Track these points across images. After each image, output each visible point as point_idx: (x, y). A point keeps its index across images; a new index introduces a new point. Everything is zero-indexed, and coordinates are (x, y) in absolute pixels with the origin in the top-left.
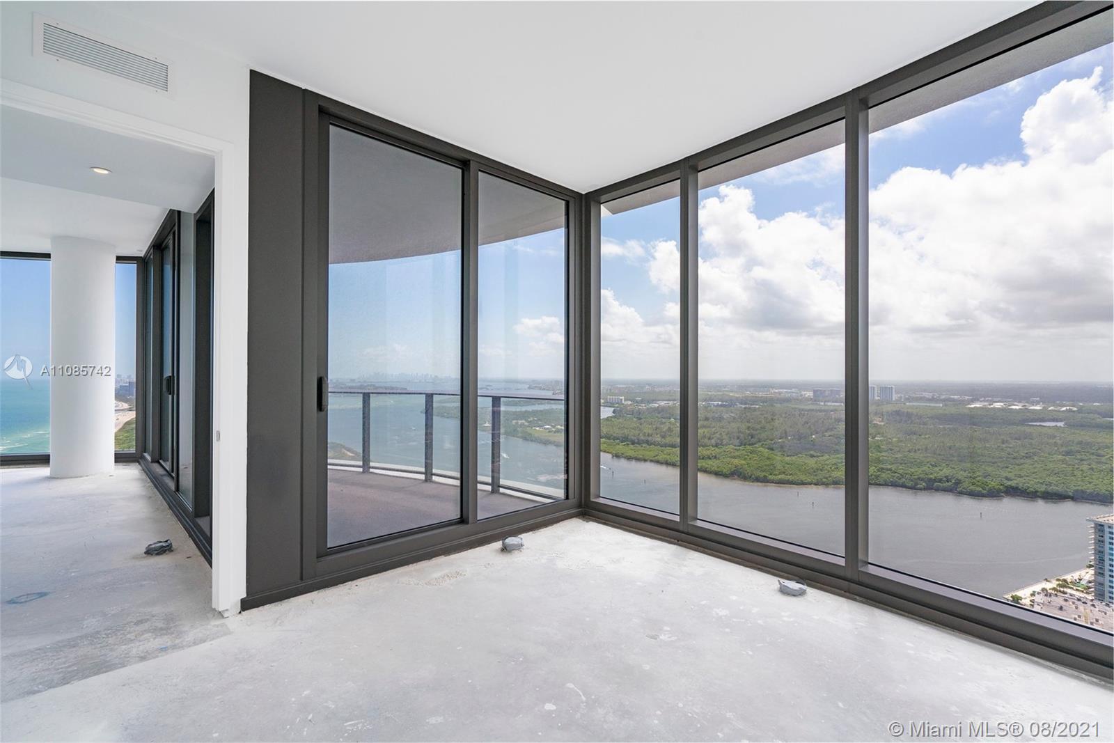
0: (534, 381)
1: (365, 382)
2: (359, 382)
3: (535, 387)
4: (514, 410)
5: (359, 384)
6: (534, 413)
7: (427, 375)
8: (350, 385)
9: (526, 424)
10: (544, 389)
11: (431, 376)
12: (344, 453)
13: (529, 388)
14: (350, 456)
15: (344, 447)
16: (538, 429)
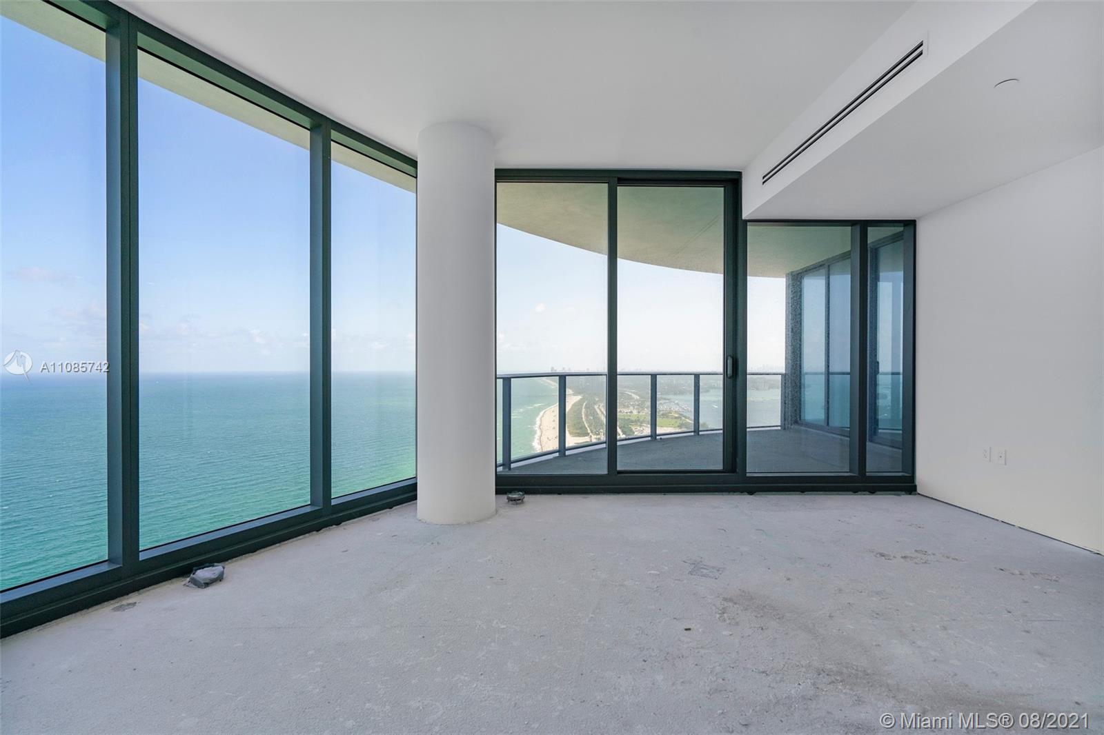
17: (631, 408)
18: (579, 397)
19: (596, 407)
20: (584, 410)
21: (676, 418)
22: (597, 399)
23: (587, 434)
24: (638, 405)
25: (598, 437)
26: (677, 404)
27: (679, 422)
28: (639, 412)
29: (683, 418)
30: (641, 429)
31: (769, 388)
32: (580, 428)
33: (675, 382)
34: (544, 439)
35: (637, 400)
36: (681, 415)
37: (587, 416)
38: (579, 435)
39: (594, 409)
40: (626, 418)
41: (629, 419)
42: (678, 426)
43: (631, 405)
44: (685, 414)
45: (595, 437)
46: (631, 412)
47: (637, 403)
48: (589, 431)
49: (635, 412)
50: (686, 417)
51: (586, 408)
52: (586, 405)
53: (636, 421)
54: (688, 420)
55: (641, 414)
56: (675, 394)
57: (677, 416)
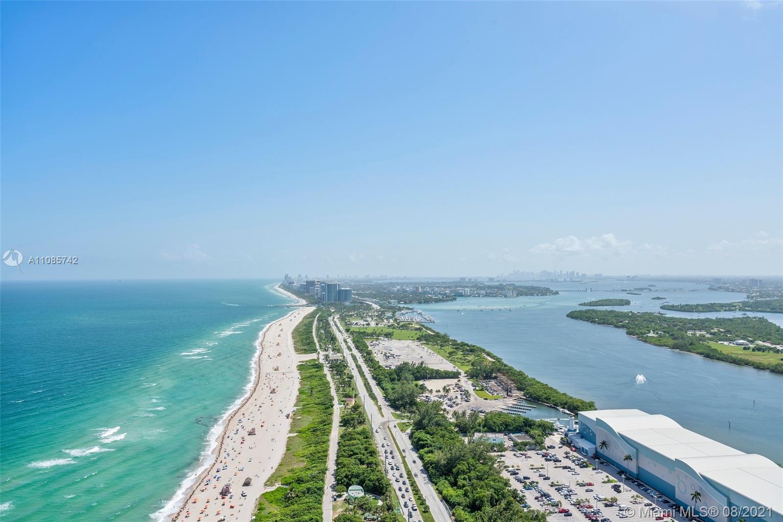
0: (717, 280)
1: (504, 281)
2: (499, 281)
3: (720, 288)
4: (689, 318)
5: (498, 284)
6: (719, 322)
7: (572, 273)
8: (490, 284)
9: (708, 336)
10: (733, 291)
11: (577, 273)
12: (484, 358)
13: (710, 289)
14: (490, 361)
15: (484, 351)
16: (726, 343)
17: (369, 319)
18: (312, 309)
19: (330, 319)
20: (315, 323)
21: (416, 329)
22: (332, 311)
23: (315, 350)
24: (377, 316)
25: (327, 353)
26: (420, 314)
27: (419, 333)
28: (377, 324)
29: (424, 329)
30: (377, 343)
31: (517, 295)
32: (309, 344)
33: (420, 290)
34: (264, 357)
35: (377, 311)
36: (423, 326)
37: (318, 329)
38: (306, 351)
39: (327, 321)
40: (362, 331)
41: (365, 332)
42: (418, 339)
43: (370, 316)
44: (426, 325)
45: (324, 353)
46: (368, 324)
47: (376, 314)
48: (318, 347)
49: (373, 324)
50: (427, 328)
51: (318, 320)
52: (319, 317)
53: (372, 335)
54: (429, 332)
55: (379, 325)
56: (420, 303)
57: (418, 327)
